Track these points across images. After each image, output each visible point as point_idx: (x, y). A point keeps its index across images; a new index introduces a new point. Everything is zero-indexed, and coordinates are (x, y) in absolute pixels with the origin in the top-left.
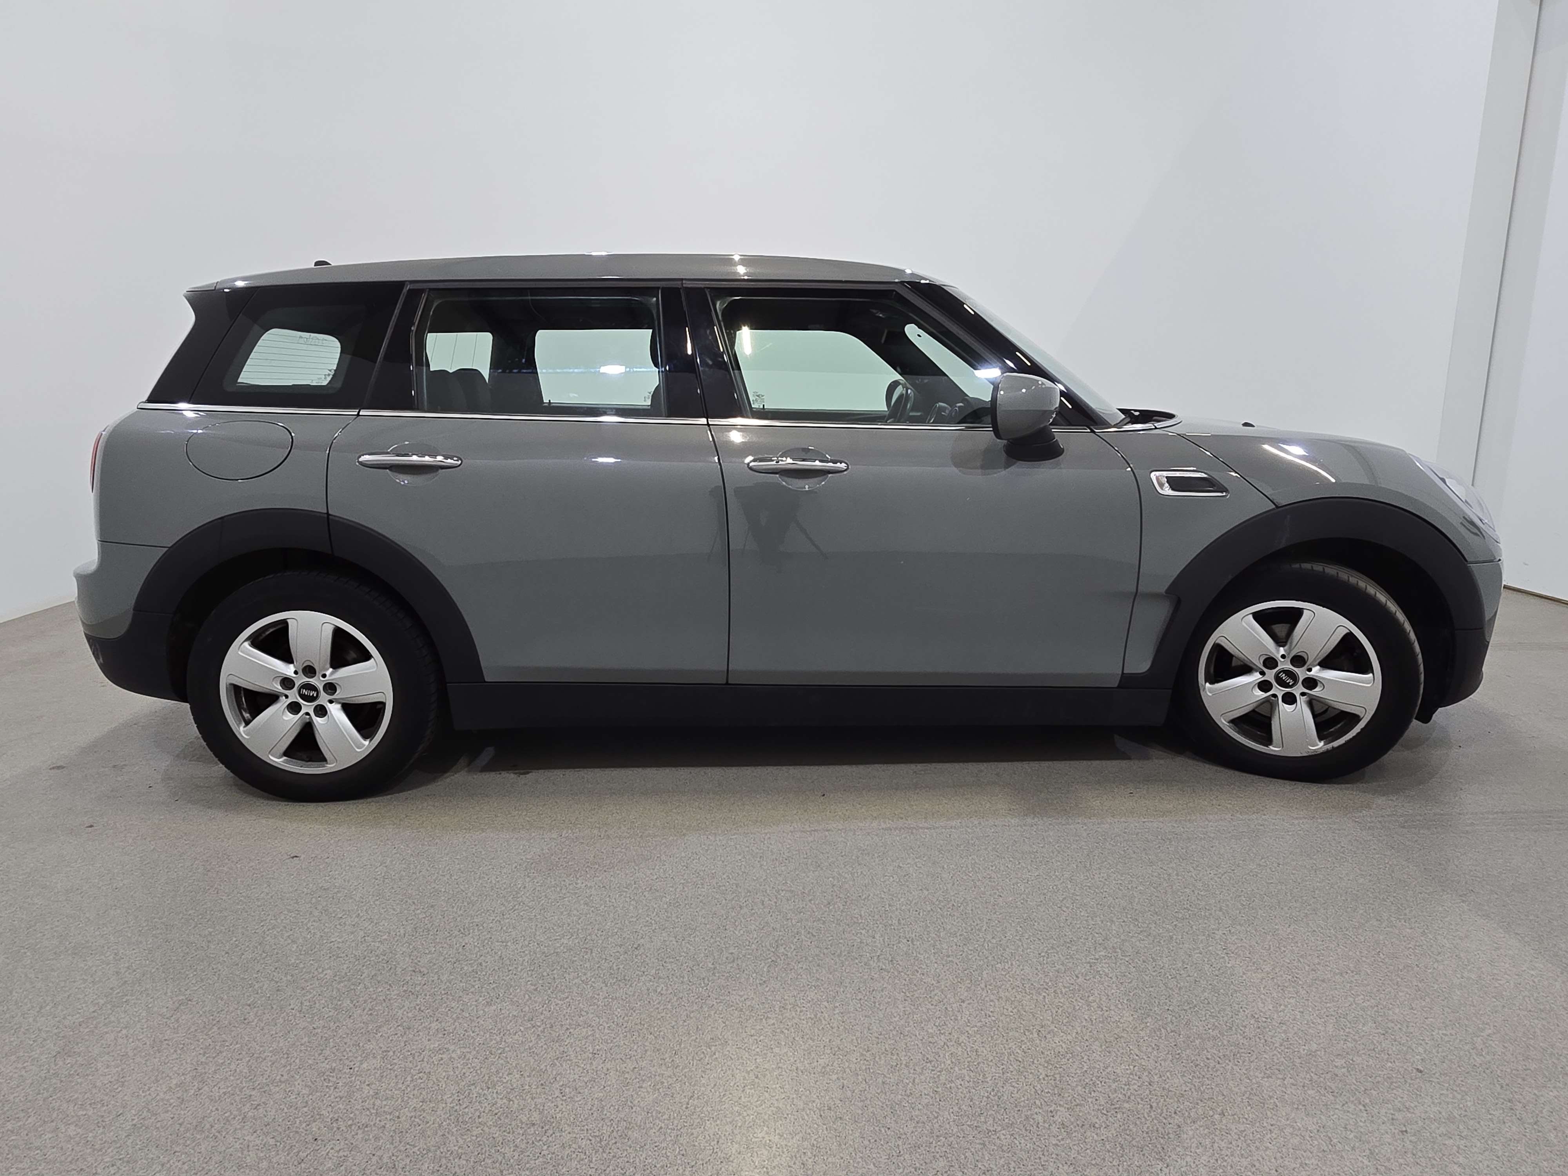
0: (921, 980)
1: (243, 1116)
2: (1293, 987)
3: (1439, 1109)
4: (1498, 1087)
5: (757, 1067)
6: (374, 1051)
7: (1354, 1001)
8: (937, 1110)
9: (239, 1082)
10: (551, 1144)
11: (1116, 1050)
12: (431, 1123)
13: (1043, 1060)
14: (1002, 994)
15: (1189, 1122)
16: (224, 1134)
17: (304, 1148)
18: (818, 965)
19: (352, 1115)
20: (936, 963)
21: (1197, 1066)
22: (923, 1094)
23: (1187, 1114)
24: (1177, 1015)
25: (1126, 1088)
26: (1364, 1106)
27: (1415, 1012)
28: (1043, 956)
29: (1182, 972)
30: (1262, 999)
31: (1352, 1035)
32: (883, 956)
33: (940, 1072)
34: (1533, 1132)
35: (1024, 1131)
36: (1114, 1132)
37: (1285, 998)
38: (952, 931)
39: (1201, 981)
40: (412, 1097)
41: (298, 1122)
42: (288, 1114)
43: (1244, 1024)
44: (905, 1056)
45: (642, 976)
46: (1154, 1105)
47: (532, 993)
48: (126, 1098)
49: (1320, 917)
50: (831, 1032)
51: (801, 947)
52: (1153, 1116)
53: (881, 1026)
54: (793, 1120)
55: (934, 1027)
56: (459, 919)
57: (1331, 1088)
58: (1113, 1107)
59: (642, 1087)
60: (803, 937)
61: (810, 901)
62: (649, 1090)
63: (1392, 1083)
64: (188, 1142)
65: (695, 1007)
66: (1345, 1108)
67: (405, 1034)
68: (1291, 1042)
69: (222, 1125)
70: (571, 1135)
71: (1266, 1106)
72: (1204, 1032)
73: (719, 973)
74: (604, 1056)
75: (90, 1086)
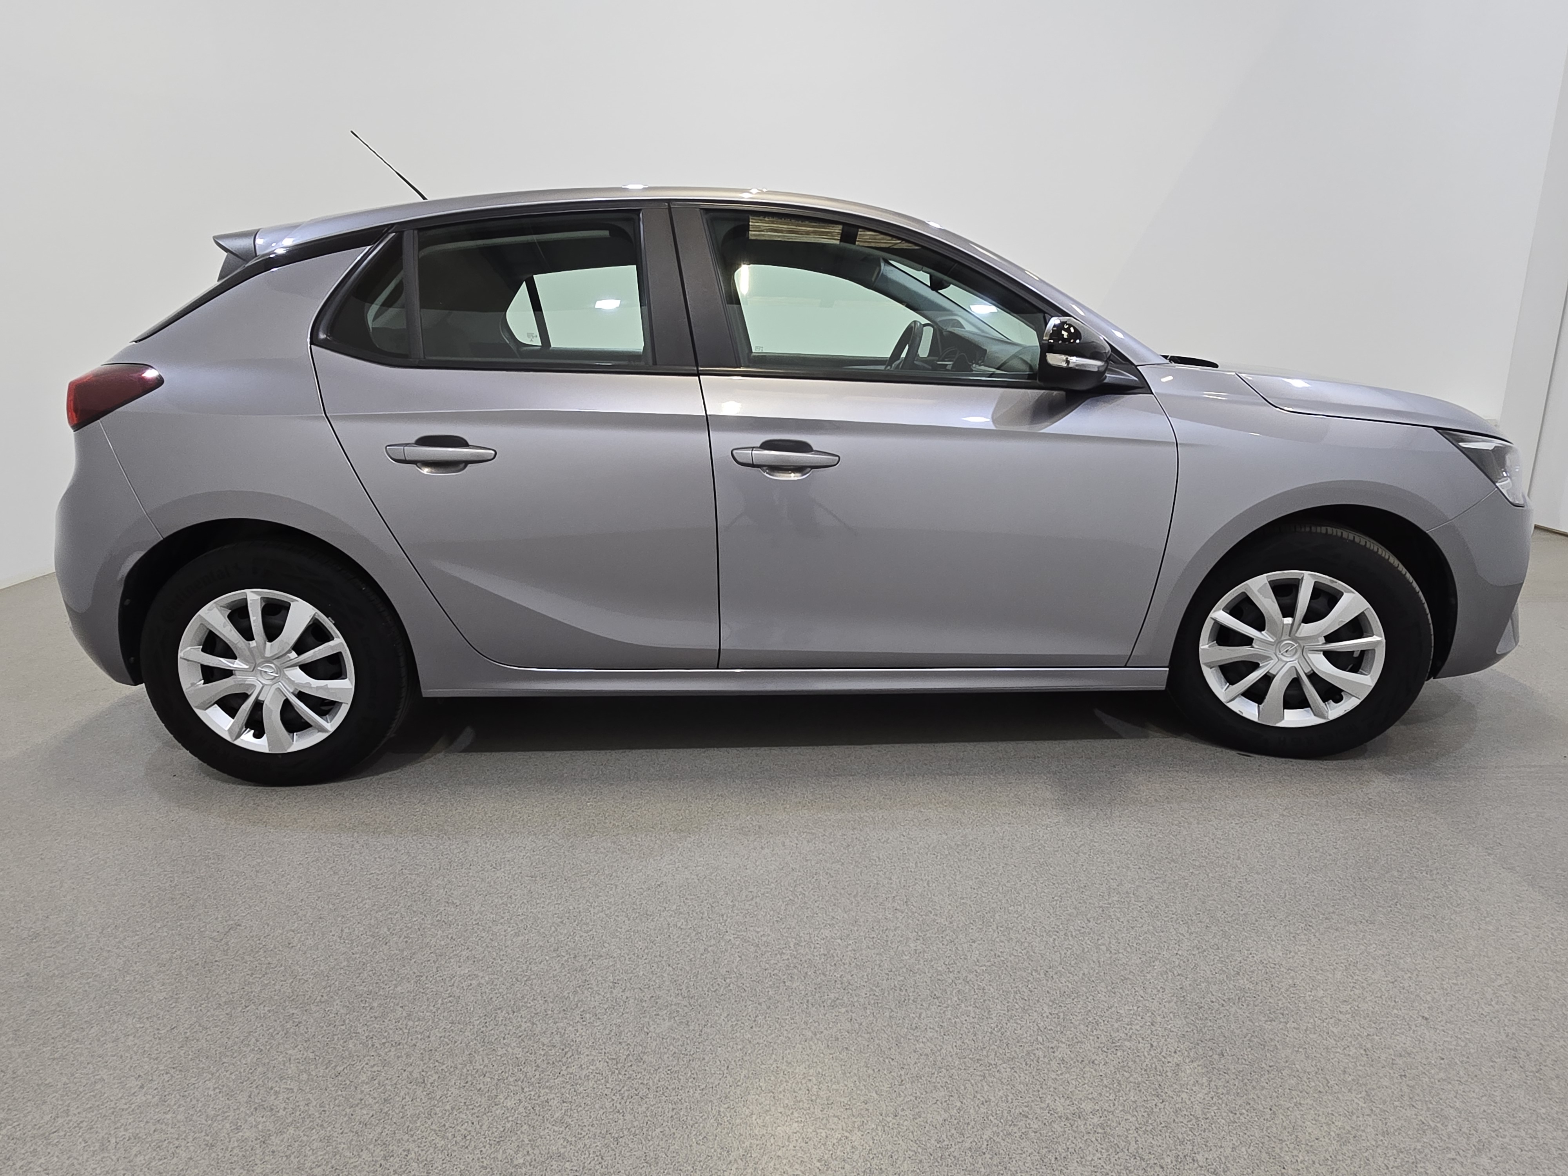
0: (934, 920)
1: (285, 1031)
2: (1305, 934)
3: (1440, 1055)
4: (1504, 1037)
5: (770, 999)
6: (408, 976)
7: (1366, 950)
8: (941, 1044)
9: (282, 1001)
10: (570, 1065)
11: (1121, 991)
13: (1049, 999)
14: (1012, 935)
15: (1187, 1061)
17: (341, 1063)
18: (834, 905)
20: (950, 904)
21: (1200, 1008)
22: (928, 1028)
23: (1186, 1053)
24: (1185, 960)
25: (1128, 1027)
26: (1365, 1050)
27: (1427, 961)
28: (1056, 900)
29: (1195, 918)
30: (1272, 946)
31: (1359, 982)
32: (898, 898)
34: (1534, 1079)
35: (1024, 1065)
36: (1112, 1068)
37: (1296, 945)
38: (968, 874)
39: (1213, 927)
40: (441, 1018)
41: (336, 1040)
42: (327, 1031)
43: (1252, 969)
44: (914, 992)
45: (663, 911)
46: (1155, 1044)
47: (558, 926)
48: (179, 1013)
49: (1339, 867)
51: (818, 887)
52: (1153, 1055)
53: (891, 963)
55: (944, 966)
56: (491, 854)
57: (1333, 1032)
58: (1113, 1045)
59: (658, 1015)
60: (821, 877)
61: (831, 842)
62: (664, 1016)
63: (1395, 1030)
64: (235, 1055)
65: (713, 941)
67: (438, 960)
68: (1298, 988)
70: (589, 1057)
71: (1267, 1048)
72: (1212, 976)
74: (624, 985)
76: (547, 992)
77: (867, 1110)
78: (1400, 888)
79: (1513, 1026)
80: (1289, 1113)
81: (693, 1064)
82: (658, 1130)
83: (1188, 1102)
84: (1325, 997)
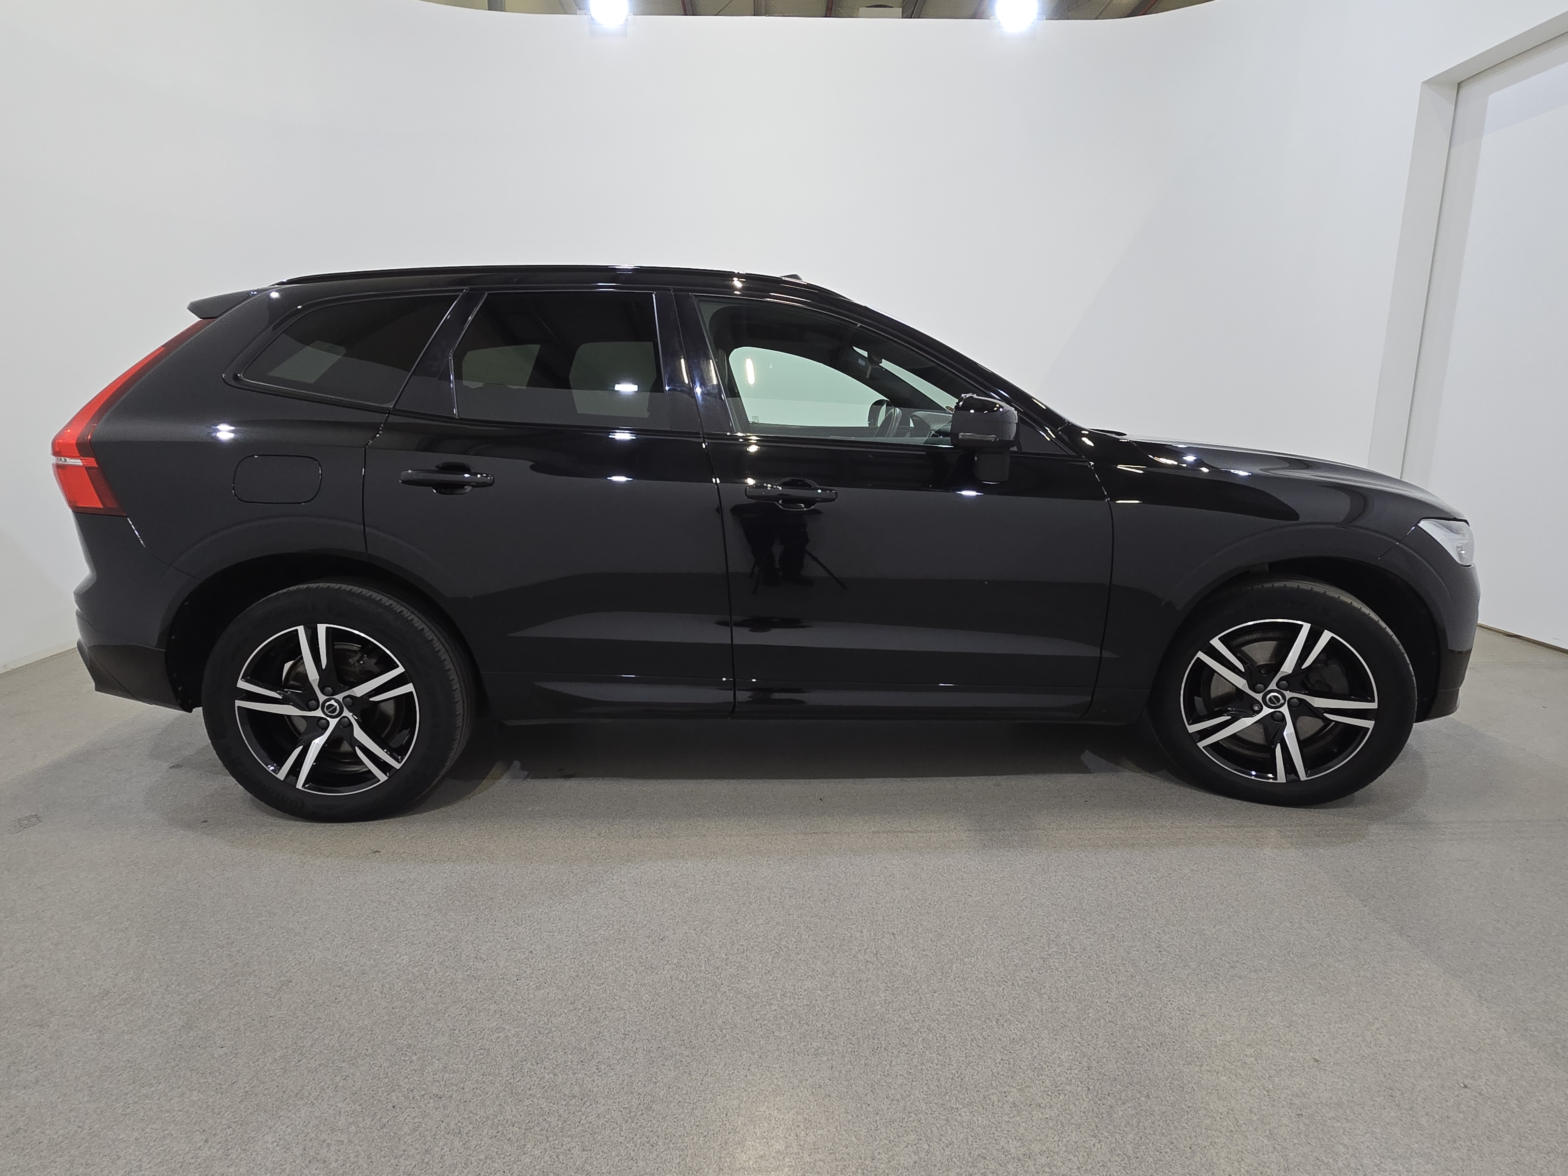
12: (490, 1094)
19: (425, 1086)
33: (913, 1055)
50: (823, 1018)
54: (789, 1096)
66: (1251, 1093)
69: (318, 1093)
73: (731, 962)
75: (209, 1057)
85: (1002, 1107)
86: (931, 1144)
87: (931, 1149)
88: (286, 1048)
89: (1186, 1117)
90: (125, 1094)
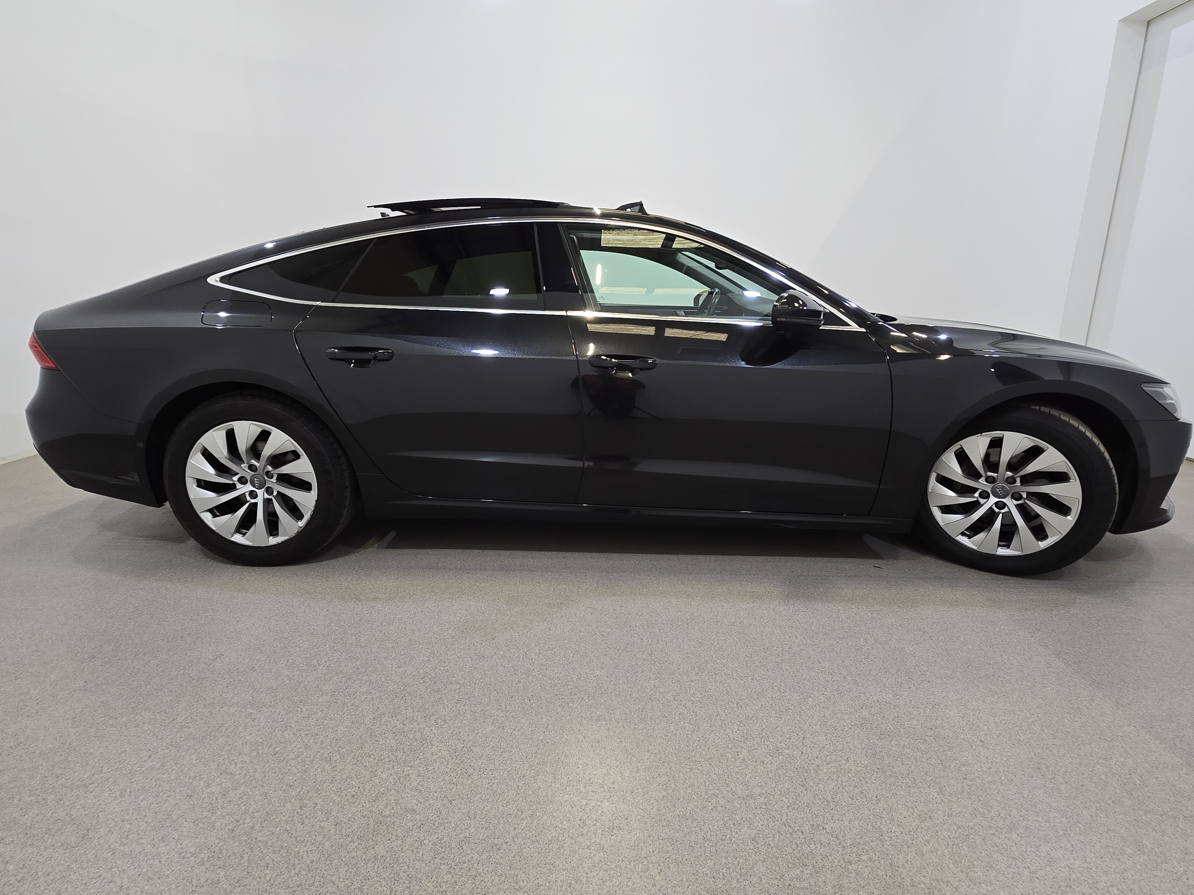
10: (426, 752)
12: (355, 735)
15: (825, 764)
16: (233, 734)
19: (309, 728)
23: (824, 759)
46: (804, 752)
57: (921, 748)
62: (489, 723)
63: (962, 748)
66: (929, 761)
76: (415, 705)
77: (614, 788)
78: (972, 657)
79: (1039, 748)
80: (888, 800)
81: (504, 755)
82: (479, 796)
83: (823, 790)
84: (918, 725)
85: (734, 762)
86: (677, 784)
87: (677, 788)
88: (214, 698)
89: (875, 776)
90: (97, 723)
